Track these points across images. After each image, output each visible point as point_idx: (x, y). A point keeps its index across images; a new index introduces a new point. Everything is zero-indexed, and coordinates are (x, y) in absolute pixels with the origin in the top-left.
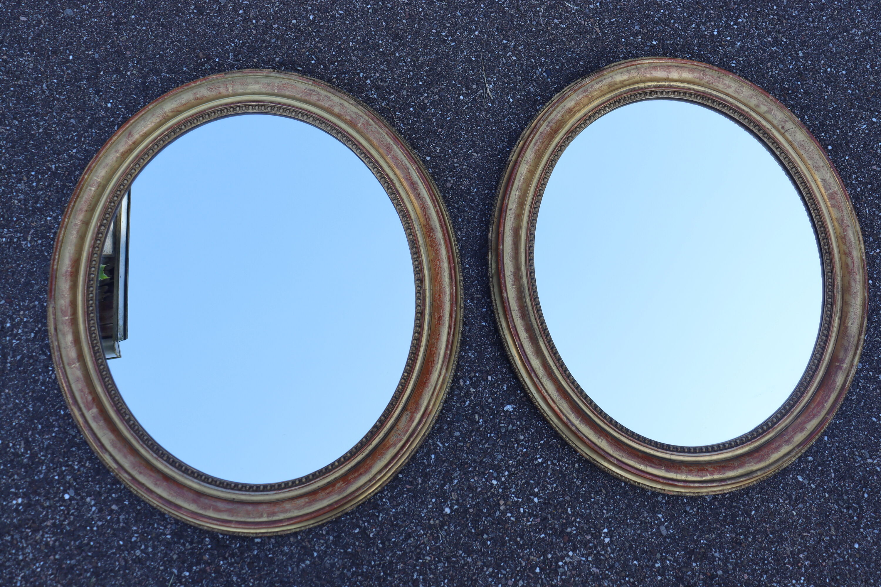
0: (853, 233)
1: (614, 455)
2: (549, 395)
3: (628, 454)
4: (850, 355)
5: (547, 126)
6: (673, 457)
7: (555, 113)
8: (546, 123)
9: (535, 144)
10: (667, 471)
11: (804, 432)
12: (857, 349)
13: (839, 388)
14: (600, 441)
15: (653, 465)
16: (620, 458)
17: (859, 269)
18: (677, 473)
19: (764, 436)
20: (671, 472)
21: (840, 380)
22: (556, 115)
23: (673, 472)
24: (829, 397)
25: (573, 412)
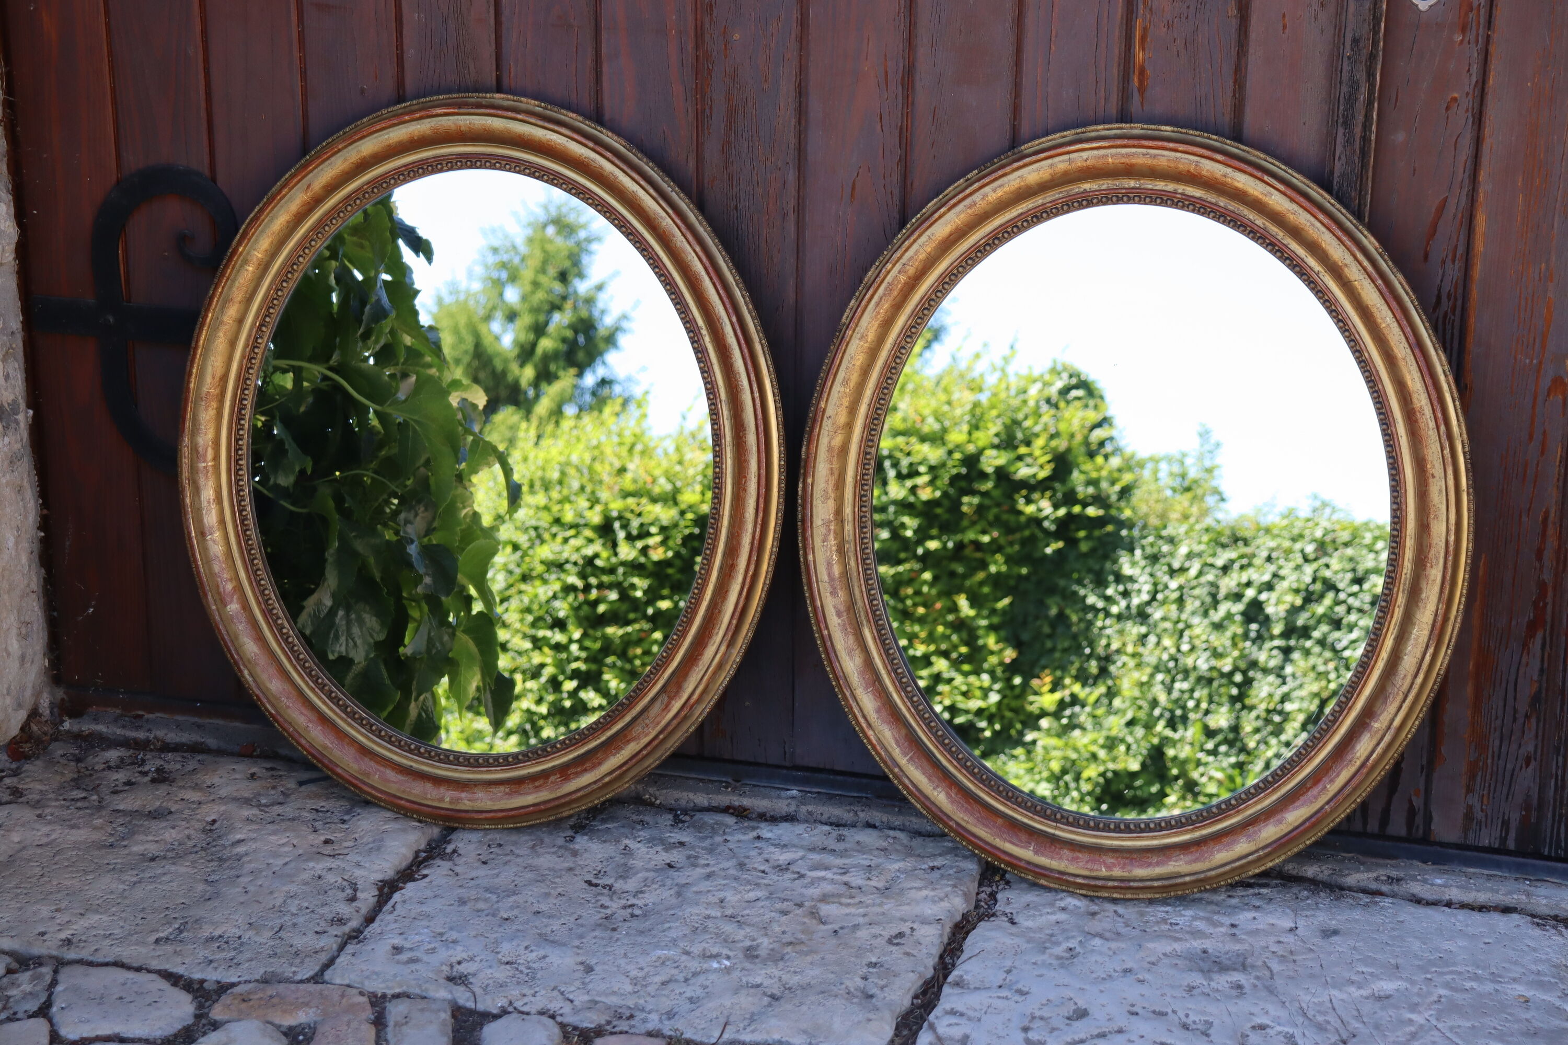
0: (1440, 491)
1: (955, 818)
2: (864, 717)
3: (977, 819)
4: (1392, 708)
5: (899, 272)
6: (1058, 833)
7: (915, 247)
8: (898, 266)
9: (878, 304)
10: (1036, 852)
11: (1282, 826)
12: (1404, 701)
13: (1358, 763)
14: (936, 793)
15: (1015, 840)
16: (963, 824)
17: (1437, 559)
18: (1052, 858)
19: (1220, 821)
20: (1043, 855)
21: (1363, 747)
22: (917, 252)
23: (1046, 856)
24: (1338, 775)
25: (898, 746)
